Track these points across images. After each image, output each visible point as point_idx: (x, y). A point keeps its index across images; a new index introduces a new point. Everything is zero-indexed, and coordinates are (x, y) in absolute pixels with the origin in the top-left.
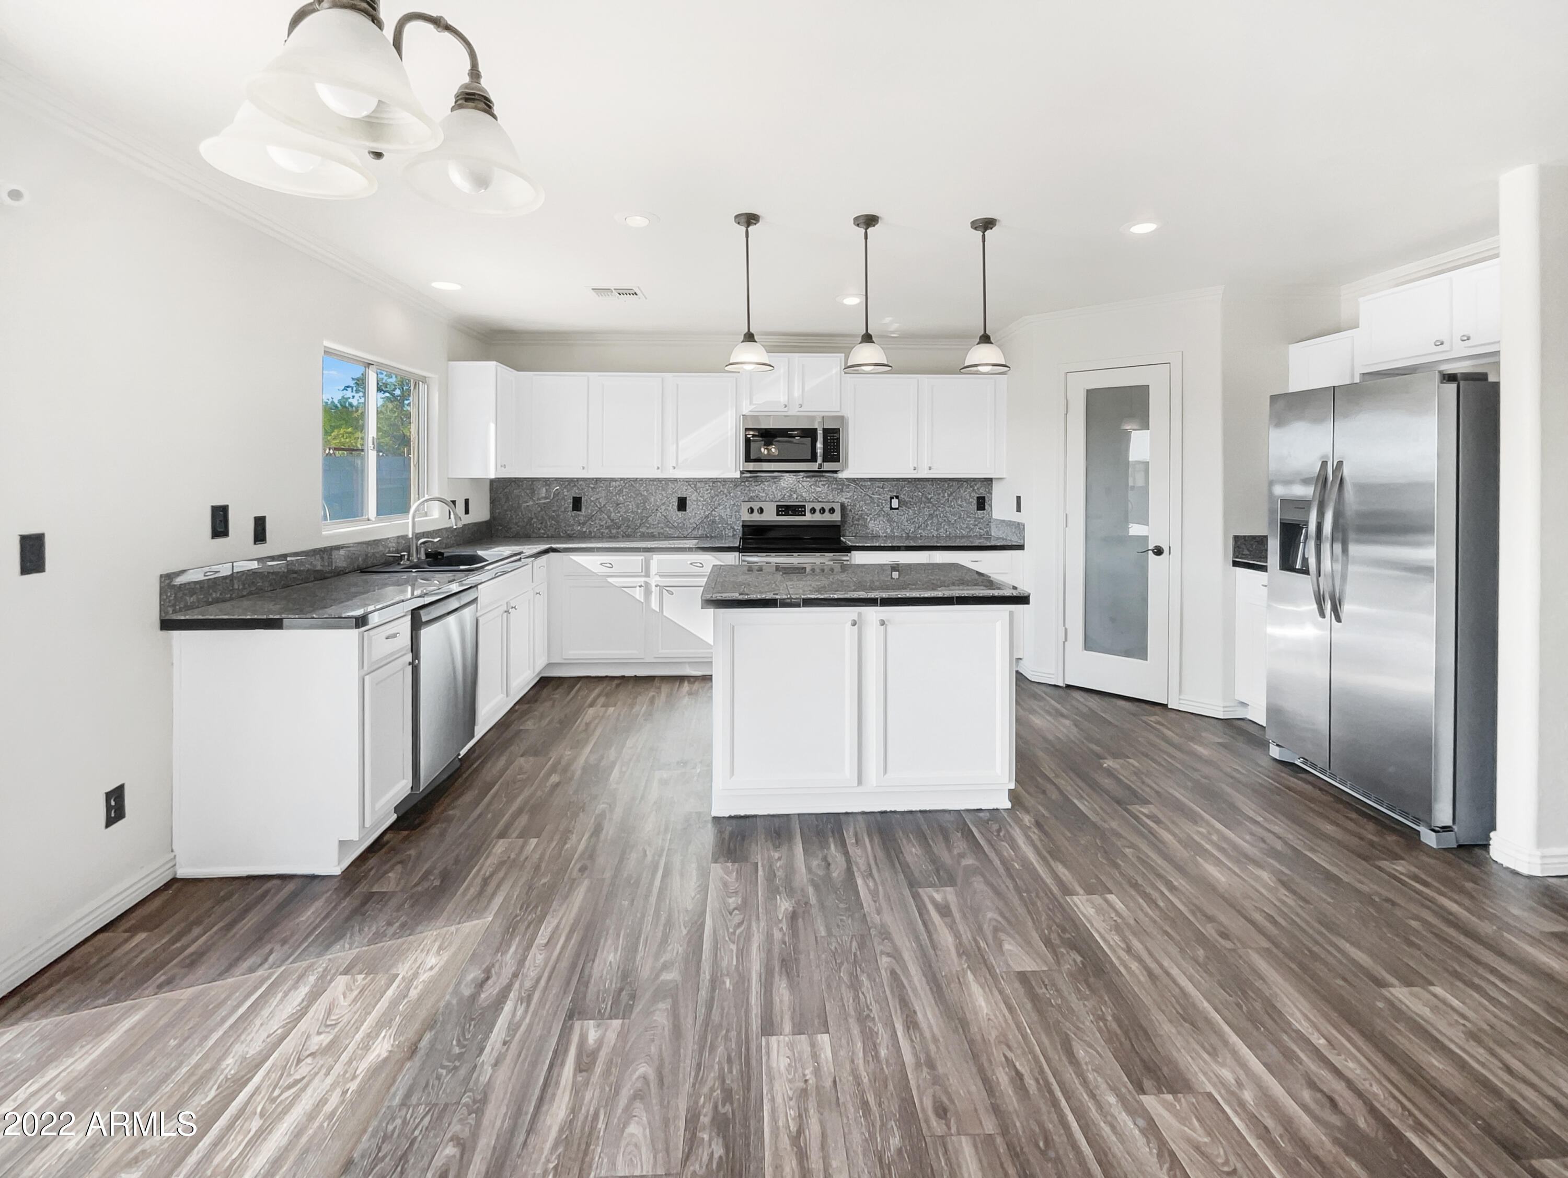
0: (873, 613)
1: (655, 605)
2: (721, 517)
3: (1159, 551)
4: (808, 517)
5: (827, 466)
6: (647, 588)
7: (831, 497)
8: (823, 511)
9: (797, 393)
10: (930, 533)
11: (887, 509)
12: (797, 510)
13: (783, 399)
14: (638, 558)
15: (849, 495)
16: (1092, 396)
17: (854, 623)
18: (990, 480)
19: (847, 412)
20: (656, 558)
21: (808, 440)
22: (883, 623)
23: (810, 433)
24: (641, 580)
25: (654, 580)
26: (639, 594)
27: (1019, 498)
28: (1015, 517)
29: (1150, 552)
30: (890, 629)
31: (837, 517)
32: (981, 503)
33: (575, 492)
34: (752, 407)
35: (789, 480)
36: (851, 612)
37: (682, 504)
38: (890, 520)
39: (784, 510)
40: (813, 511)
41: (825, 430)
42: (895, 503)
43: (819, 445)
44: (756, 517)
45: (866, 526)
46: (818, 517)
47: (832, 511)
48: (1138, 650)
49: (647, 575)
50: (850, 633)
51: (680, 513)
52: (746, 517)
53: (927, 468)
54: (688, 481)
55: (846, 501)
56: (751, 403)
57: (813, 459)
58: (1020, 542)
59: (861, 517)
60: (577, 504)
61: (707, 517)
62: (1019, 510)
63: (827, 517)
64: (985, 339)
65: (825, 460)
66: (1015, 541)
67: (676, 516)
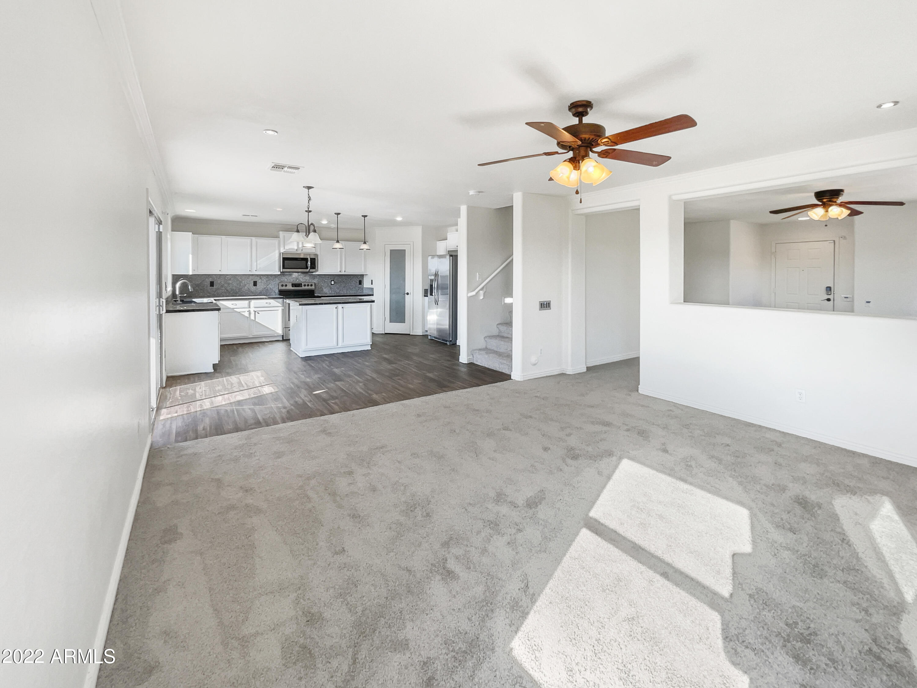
0: (340, 306)
1: (252, 317)
2: (270, 288)
3: (408, 294)
4: (303, 288)
5: (311, 270)
6: (249, 311)
7: (310, 281)
8: (308, 285)
9: (300, 246)
10: (344, 292)
11: (330, 284)
12: (299, 285)
13: (296, 248)
14: (246, 302)
15: (317, 280)
16: (391, 251)
17: (336, 308)
18: (363, 275)
19: (318, 253)
20: (253, 302)
21: (304, 262)
22: (343, 308)
23: (306, 260)
24: (248, 309)
25: (252, 310)
26: (247, 314)
27: (372, 281)
28: (371, 286)
29: (406, 294)
30: (344, 309)
31: (313, 287)
32: (360, 283)
33: (211, 280)
34: (284, 250)
35: (295, 275)
36: (335, 306)
37: (255, 284)
38: (331, 288)
39: (294, 285)
40: (305, 285)
41: (311, 259)
42: (333, 283)
43: (309, 263)
44: (284, 288)
45: (322, 290)
46: (306, 288)
47: (311, 285)
48: (403, 321)
49: (250, 307)
50: (335, 310)
51: (254, 287)
52: (281, 288)
53: (344, 271)
54: (257, 275)
55: (316, 282)
56: (284, 249)
57: (307, 268)
58: (372, 294)
59: (321, 288)
60: (212, 284)
61: (265, 288)
62: (372, 284)
63: (310, 287)
64: (365, 243)
65: (311, 268)
66: (371, 293)
67: (253, 288)
